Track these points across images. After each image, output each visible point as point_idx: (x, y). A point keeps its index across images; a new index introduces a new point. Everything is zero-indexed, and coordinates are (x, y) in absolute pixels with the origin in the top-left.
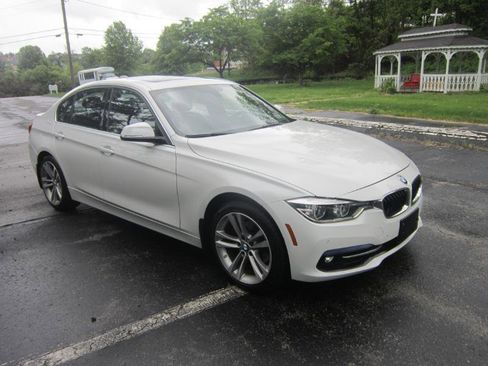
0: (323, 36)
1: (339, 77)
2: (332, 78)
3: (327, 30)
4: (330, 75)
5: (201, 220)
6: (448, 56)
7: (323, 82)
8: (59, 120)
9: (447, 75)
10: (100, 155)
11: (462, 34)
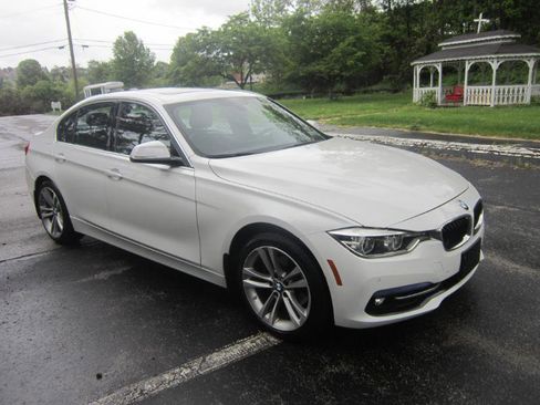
0: (354, 45)
1: (372, 91)
2: (365, 92)
3: (359, 39)
4: (363, 89)
5: (225, 255)
6: (495, 66)
7: (356, 96)
8: (59, 139)
9: (494, 87)
10: (107, 179)
11: (509, 41)
